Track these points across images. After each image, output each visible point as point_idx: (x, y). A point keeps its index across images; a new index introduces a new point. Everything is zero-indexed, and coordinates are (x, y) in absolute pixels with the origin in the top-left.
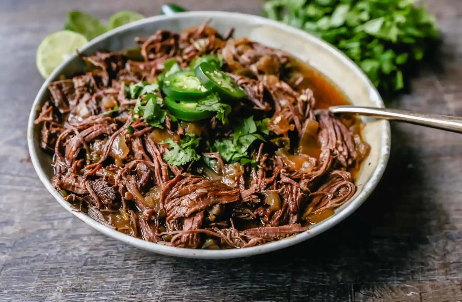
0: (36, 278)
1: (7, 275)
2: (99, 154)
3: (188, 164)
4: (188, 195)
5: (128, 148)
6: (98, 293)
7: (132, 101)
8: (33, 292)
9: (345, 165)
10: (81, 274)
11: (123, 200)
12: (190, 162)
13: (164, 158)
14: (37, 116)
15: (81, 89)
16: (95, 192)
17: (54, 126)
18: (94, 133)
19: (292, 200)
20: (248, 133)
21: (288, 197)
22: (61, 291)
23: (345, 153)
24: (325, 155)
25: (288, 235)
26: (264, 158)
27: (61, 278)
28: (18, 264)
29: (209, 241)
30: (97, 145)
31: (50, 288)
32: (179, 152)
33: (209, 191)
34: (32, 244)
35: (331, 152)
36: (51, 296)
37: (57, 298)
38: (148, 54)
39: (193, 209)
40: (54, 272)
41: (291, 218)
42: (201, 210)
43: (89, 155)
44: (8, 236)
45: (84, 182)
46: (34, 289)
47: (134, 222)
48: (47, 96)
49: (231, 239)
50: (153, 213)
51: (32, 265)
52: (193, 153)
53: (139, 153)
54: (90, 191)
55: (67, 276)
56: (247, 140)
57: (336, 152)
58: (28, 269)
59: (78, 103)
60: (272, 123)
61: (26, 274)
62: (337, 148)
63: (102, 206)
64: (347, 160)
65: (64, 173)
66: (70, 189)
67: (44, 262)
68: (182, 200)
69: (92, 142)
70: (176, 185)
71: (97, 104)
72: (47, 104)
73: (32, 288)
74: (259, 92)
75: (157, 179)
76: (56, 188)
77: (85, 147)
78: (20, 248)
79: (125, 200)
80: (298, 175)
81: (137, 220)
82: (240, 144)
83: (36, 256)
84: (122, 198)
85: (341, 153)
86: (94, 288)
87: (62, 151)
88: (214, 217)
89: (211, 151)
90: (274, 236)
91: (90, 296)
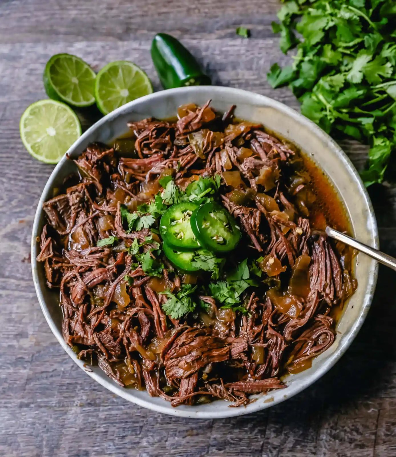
0: (56, 393)
1: (32, 390)
2: (102, 300)
3: (184, 315)
4: (184, 357)
5: (129, 296)
6: (110, 407)
7: (129, 236)
8: (55, 406)
9: (331, 305)
10: (94, 390)
11: (128, 353)
12: (186, 313)
13: (163, 308)
14: (38, 250)
15: (76, 206)
16: (103, 344)
17: (57, 262)
18: (95, 280)
19: (276, 354)
20: (242, 279)
21: (272, 350)
22: (78, 405)
23: (331, 296)
24: (312, 296)
25: (268, 390)
26: (255, 306)
27: (77, 393)
28: (38, 379)
29: (203, 399)
30: (99, 292)
31: (69, 403)
32: (177, 302)
33: (203, 353)
34: (47, 358)
35: (319, 294)
36: (71, 410)
37: (76, 412)
38: (142, 150)
39: (189, 373)
40: (71, 387)
41: (274, 370)
42: (196, 371)
43: (93, 299)
44: (25, 350)
45: (93, 334)
46: (56, 403)
47: (139, 375)
48: (44, 218)
49: (220, 395)
50: (156, 365)
51: (51, 380)
52: (189, 303)
53: (140, 302)
54: (99, 344)
55: (82, 391)
56: (240, 286)
57: (323, 294)
58: (47, 384)
59: (75, 223)
60: (265, 265)
61: (47, 389)
62: (324, 290)
63: (110, 356)
64: (332, 301)
65: (72, 316)
66: (80, 342)
67: (60, 377)
68: (180, 361)
69: (95, 287)
70: (174, 346)
71: (95, 228)
72: (45, 231)
73: (54, 402)
74: (255, 226)
75: (157, 329)
76: (68, 344)
77: (88, 293)
78: (38, 363)
79: (130, 353)
80: (285, 319)
81: (141, 372)
82: (233, 290)
83: (53, 371)
84: (127, 351)
85: (327, 295)
86: (107, 403)
87: (67, 292)
88: (207, 376)
89: (206, 294)
90: (257, 391)
91: (103, 411)
